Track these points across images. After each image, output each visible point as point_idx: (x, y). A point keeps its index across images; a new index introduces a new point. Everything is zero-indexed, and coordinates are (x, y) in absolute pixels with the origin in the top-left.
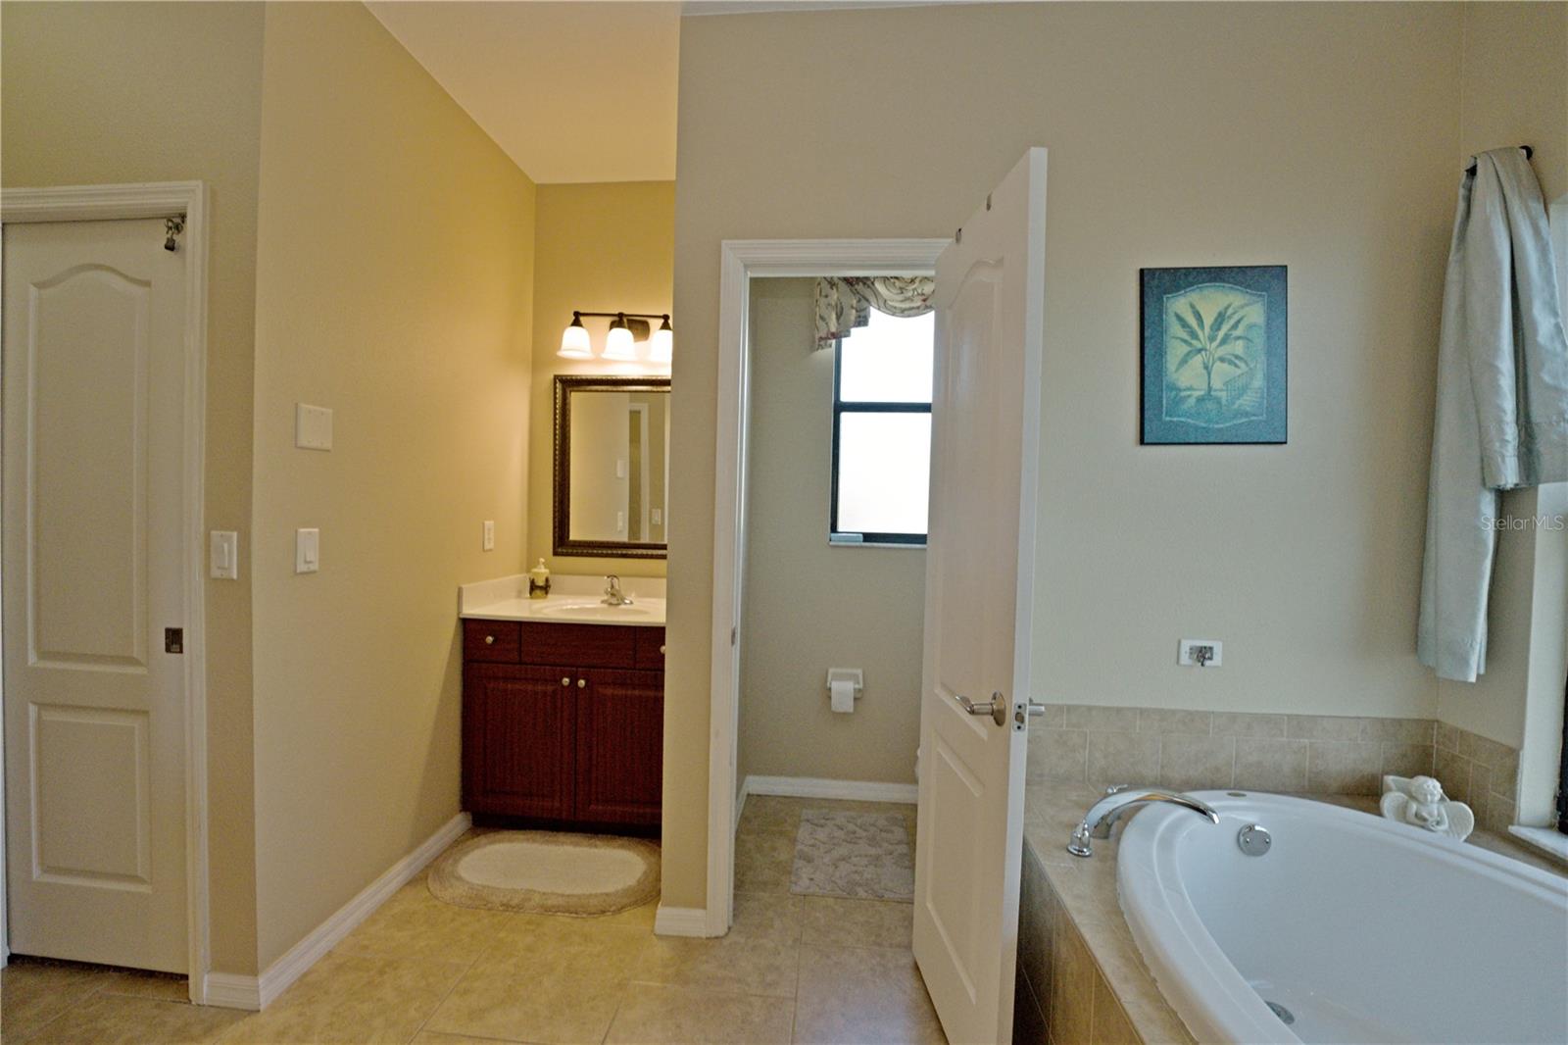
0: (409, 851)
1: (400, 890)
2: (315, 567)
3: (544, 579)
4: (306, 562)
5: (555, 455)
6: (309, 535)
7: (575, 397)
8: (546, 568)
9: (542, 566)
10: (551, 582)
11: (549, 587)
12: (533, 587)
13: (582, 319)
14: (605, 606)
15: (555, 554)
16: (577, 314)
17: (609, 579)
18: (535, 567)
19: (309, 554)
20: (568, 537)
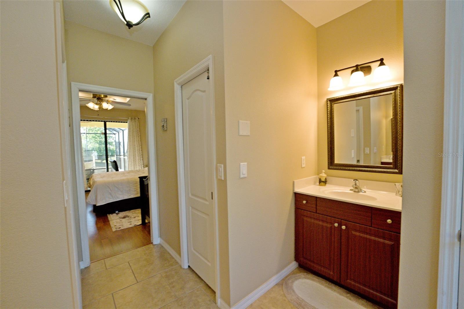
0: (277, 272)
1: (274, 287)
2: (246, 176)
3: (325, 178)
4: (243, 174)
5: (328, 130)
6: (244, 165)
7: (336, 106)
8: (325, 174)
9: (324, 173)
10: (327, 180)
11: (327, 181)
12: (320, 181)
13: (338, 73)
14: (352, 192)
15: (329, 168)
16: (336, 71)
17: (354, 181)
18: (321, 174)
19: (244, 171)
20: (334, 162)
